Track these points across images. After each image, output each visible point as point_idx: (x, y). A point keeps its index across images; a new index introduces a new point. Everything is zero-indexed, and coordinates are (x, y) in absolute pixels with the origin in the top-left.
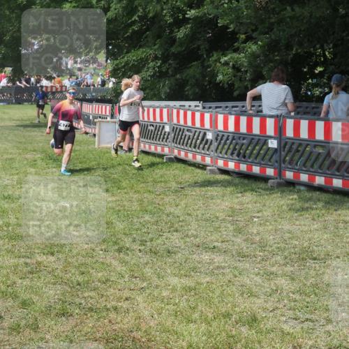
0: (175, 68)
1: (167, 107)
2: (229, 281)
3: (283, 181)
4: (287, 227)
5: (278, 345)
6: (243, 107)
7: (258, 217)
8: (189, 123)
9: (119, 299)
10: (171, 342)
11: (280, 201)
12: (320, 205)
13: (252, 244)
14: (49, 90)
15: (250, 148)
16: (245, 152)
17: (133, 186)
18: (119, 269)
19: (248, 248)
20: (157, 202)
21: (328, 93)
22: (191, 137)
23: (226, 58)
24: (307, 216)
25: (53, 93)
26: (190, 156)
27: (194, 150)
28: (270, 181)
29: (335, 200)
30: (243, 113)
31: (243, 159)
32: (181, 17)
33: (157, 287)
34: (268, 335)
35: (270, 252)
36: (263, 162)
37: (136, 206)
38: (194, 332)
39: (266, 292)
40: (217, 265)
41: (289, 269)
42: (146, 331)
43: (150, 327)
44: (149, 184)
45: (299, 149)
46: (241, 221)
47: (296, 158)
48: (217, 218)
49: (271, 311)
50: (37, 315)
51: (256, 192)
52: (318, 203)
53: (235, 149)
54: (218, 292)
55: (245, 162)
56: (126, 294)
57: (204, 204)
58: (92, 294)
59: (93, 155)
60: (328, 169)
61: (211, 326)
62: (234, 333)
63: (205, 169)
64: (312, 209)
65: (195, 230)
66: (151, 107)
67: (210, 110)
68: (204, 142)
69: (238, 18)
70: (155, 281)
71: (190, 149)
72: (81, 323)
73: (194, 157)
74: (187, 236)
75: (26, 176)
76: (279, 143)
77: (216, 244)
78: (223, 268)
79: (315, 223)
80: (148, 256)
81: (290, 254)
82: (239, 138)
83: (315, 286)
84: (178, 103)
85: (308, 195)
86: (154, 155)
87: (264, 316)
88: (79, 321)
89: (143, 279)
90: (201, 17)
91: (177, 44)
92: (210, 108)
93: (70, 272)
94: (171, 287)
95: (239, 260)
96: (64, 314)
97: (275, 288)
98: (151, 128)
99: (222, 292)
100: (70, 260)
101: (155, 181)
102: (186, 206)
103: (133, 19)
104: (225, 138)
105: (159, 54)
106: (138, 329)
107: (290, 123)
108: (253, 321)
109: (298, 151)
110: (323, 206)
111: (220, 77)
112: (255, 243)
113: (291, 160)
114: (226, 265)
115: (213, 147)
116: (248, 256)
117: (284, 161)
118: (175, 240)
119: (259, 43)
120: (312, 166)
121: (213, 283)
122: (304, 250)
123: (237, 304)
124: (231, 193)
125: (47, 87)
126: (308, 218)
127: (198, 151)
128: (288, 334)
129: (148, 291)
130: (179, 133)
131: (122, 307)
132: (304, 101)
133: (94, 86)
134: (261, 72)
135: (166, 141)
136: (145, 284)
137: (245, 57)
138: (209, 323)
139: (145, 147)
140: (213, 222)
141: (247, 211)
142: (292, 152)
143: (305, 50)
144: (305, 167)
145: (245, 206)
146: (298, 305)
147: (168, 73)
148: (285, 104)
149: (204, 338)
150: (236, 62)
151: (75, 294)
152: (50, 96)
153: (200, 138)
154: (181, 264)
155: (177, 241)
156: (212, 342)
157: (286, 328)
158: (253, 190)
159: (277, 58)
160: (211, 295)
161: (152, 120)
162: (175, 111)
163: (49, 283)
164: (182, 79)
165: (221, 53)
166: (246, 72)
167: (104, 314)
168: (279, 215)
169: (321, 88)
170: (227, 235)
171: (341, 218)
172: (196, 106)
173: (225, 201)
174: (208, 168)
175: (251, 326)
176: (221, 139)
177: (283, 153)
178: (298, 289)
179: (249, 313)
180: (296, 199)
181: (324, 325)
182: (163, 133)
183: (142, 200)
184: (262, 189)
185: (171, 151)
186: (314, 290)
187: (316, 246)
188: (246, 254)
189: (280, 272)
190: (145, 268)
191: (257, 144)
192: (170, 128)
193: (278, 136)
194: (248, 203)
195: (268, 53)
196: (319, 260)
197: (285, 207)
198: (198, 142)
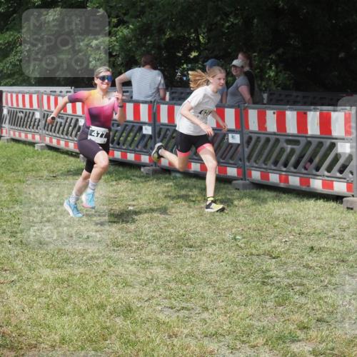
1: (37, 92)
3: (157, 168)
5: (153, 335)
7: (133, 205)
10: (43, 336)
11: (156, 189)
12: (196, 192)
13: (127, 233)
15: (124, 134)
16: (119, 139)
17: (3, 175)
19: (123, 237)
22: (63, 124)
24: (183, 203)
26: (62, 143)
27: (66, 137)
31: (117, 146)
33: (28, 279)
34: (143, 325)
35: (145, 241)
36: (137, 149)
37: (5, 196)
38: (66, 326)
39: (142, 281)
40: (91, 255)
41: (165, 257)
42: (16, 326)
43: (21, 321)
44: (20, 173)
46: (115, 210)
47: (171, 144)
49: (146, 301)
51: (131, 179)
52: (194, 190)
54: (92, 283)
55: (119, 149)
61: (85, 318)
62: (108, 324)
63: (78, 157)
64: (188, 196)
66: (19, 92)
68: (76, 129)
70: (26, 273)
71: (62, 136)
73: (67, 144)
76: (154, 130)
78: (98, 258)
79: (191, 210)
80: (18, 248)
81: (166, 242)
83: (189, 273)
84: (48, 89)
85: (184, 182)
86: (25, 143)
87: (139, 306)
89: (14, 271)
94: (42, 279)
95: (114, 250)
97: (150, 277)
98: (20, 115)
99: (96, 283)
101: (26, 171)
106: (8, 324)
107: (164, 109)
108: (129, 310)
110: (199, 193)
112: (130, 232)
114: (101, 255)
116: (122, 245)
119: (131, 26)
121: (86, 274)
122: (180, 238)
123: (112, 294)
124: (106, 181)
126: (184, 205)
127: (70, 138)
128: (164, 323)
129: (18, 284)
132: (179, 86)
134: (134, 57)
135: (37, 128)
136: (15, 277)
137: (117, 41)
138: (82, 315)
139: (14, 135)
141: (122, 199)
143: (179, 35)
145: (120, 194)
146: (174, 293)
149: (77, 330)
153: (72, 124)
154: (53, 256)
156: (85, 334)
157: (162, 317)
158: (127, 178)
159: (149, 42)
160: (84, 285)
161: (21, 106)
162: (45, 97)
166: (118, 56)
168: (154, 203)
170: (101, 225)
172: (67, 92)
175: (126, 317)
178: (174, 277)
179: (124, 303)
180: (171, 186)
181: (199, 313)
182: (33, 120)
183: (12, 190)
184: (137, 176)
185: (42, 138)
186: (190, 278)
187: (192, 234)
188: (121, 243)
189: (156, 261)
190: (15, 260)
191: (131, 130)
192: (41, 114)
193: (152, 122)
194: (122, 192)
195: (140, 37)
196: (195, 247)
197: (160, 195)
198: (71, 128)
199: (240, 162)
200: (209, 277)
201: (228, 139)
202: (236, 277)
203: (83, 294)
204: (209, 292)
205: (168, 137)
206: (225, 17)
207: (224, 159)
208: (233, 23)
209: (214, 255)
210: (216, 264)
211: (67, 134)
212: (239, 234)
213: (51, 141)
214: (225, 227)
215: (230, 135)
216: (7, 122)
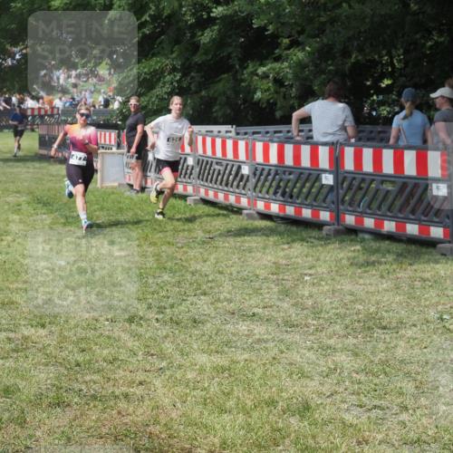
0: (199, 83)
2: (274, 358)
3: (341, 227)
4: (347, 287)
5: (338, 440)
6: (289, 132)
7: (310, 275)
8: (219, 154)
9: (131, 384)
10: (198, 438)
11: (339, 253)
12: (390, 258)
13: (302, 309)
14: (36, 113)
15: (298, 185)
16: (292, 191)
17: (147, 236)
18: (130, 344)
19: (297, 315)
20: (179, 257)
21: (398, 113)
22: (222, 172)
23: (264, 69)
24: (374, 272)
25: (42, 117)
26: (221, 196)
27: (226, 188)
28: (326, 228)
29: (409, 252)
30: (289, 140)
31: (290, 200)
32: (205, 17)
33: (180, 367)
34: (324, 427)
35: (326, 320)
36: (315, 204)
37: (151, 262)
38: (228, 426)
39: (322, 372)
40: (257, 337)
41: (351, 341)
42: (165, 425)
43: (172, 419)
44: (168, 234)
45: (363, 185)
46: (287, 280)
47: (358, 197)
48: (257, 276)
49: (328, 397)
50: (24, 405)
51: (307, 242)
52: (387, 256)
53: (278, 187)
54: (259, 373)
55: (291, 204)
56: (140, 376)
57: (239, 259)
58: (95, 377)
59: (95, 197)
60: (400, 211)
61: (250, 417)
62: (280, 425)
63: (241, 214)
64: (380, 263)
65: (229, 293)
67: (246, 136)
68: (238, 179)
69: (278, 16)
70: (178, 359)
71: (220, 187)
72: (82, 415)
73: (226, 197)
74: (218, 300)
75: (7, 225)
76: (336, 179)
77: (256, 310)
78: (266, 341)
79: (384, 281)
80: (167, 327)
81: (352, 322)
82: (284, 173)
83: (382, 362)
84: (204, 128)
85: (375, 245)
86: (175, 196)
87: (319, 402)
88: (78, 413)
89: (162, 356)
90: (231, 16)
91: (201, 51)
92: (246, 134)
93: (67, 348)
94: (198, 367)
95: (287, 331)
96: (59, 404)
97: (333, 367)
99: (264, 373)
100: (66, 334)
101: (176, 230)
102: (217, 263)
103: (143, 19)
104: (265, 173)
105: (178, 64)
106: (156, 422)
107: (349, 153)
108: (305, 409)
109: (360, 188)
110: (395, 260)
111: (258, 95)
112: (307, 309)
113: (352, 199)
114: (270, 337)
115: (250, 185)
116: (297, 326)
117: (343, 202)
118: (203, 305)
119: (307, 48)
120: (379, 208)
121: (253, 361)
122: (370, 317)
123: (284, 388)
124: (275, 244)
125: (33, 109)
126: (374, 275)
127: (231, 190)
128: (351, 425)
129: (168, 373)
130: (206, 167)
131: (134, 394)
132: (367, 124)
133: (94, 106)
134: (311, 87)
135: (189, 178)
136: (164, 364)
137: (290, 67)
138: (247, 413)
140: (251, 281)
141: (295, 266)
142: (353, 190)
143: (368, 58)
144: (370, 209)
145: (293, 260)
146: (363, 387)
147: (190, 89)
148: (344, 128)
149: (242, 432)
150: (278, 73)
151: (73, 377)
152: (38, 121)
154: (211, 337)
155: (205, 306)
156: (252, 437)
157: (348, 418)
158: (303, 240)
159: (331, 68)
160: (250, 376)
163: (39, 363)
164: (208, 96)
165: (258, 63)
166: (291, 86)
167: (112, 403)
168: (337, 271)
169: (389, 106)
170: (270, 299)
171: (418, 275)
172: (227, 132)
173: (268, 254)
174: (245, 212)
175: (302, 417)
176: (261, 175)
177: (341, 191)
178: (363, 367)
179: (300, 399)
180: (359, 251)
181: (397, 414)
182: (185, 168)
183: (159, 255)
184: (315, 238)
185: (196, 190)
186: (383, 369)
187: (386, 311)
188: (295, 323)
189: (340, 345)
190: (164, 342)
191: (307, 180)
192: (194, 159)
193: (334, 169)
194: (296, 257)
195: (318, 62)
196: (389, 329)
197: (345, 262)
198: (231, 177)
199: (447, 220)
200: (409, 368)
201: (431, 190)
202: (443, 368)
203: (249, 386)
204: (409, 387)
205: (354, 188)
206: (427, 35)
207: (426, 216)
208: (437, 43)
209: (414, 339)
210: (417, 351)
211: (227, 185)
212: (446, 313)
213: (207, 193)
214: (428, 303)
215: (434, 186)
216: (153, 169)
